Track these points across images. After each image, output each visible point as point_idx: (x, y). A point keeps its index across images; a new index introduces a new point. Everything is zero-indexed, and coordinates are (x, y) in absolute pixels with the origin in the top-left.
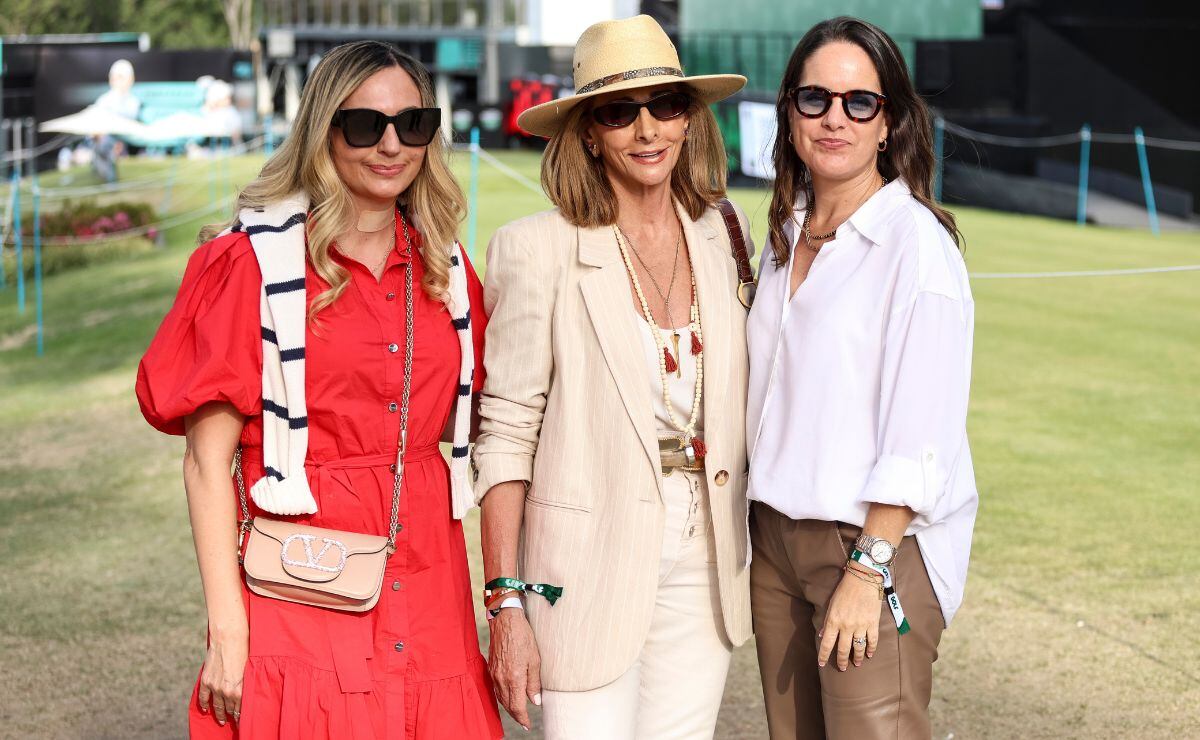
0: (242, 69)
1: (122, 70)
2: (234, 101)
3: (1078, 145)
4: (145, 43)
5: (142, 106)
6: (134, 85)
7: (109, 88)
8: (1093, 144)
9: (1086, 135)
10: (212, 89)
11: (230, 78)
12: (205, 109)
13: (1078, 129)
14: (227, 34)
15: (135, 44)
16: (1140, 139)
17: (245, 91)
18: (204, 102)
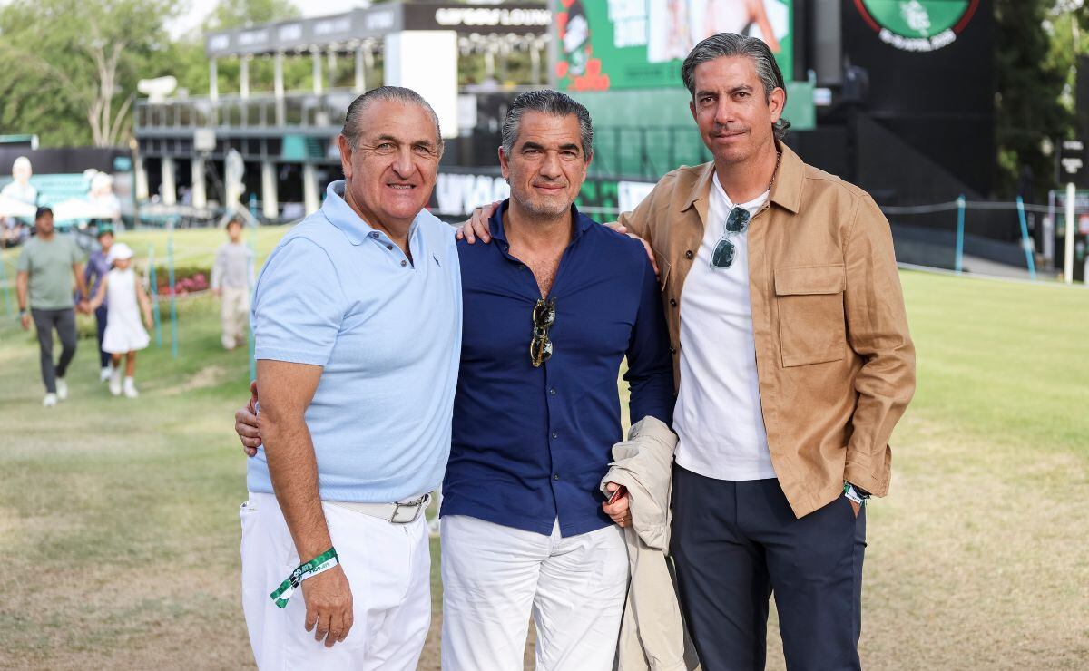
0: (122, 163)
1: (22, 165)
2: (114, 189)
3: (956, 211)
4: (35, 143)
5: (38, 194)
6: (31, 177)
7: (13, 180)
8: (967, 210)
9: (961, 203)
10: (96, 179)
11: (111, 170)
12: (90, 196)
13: (954, 198)
14: (90, 135)
15: (28, 143)
16: (1021, 206)
17: (125, 180)
18: (90, 189)
